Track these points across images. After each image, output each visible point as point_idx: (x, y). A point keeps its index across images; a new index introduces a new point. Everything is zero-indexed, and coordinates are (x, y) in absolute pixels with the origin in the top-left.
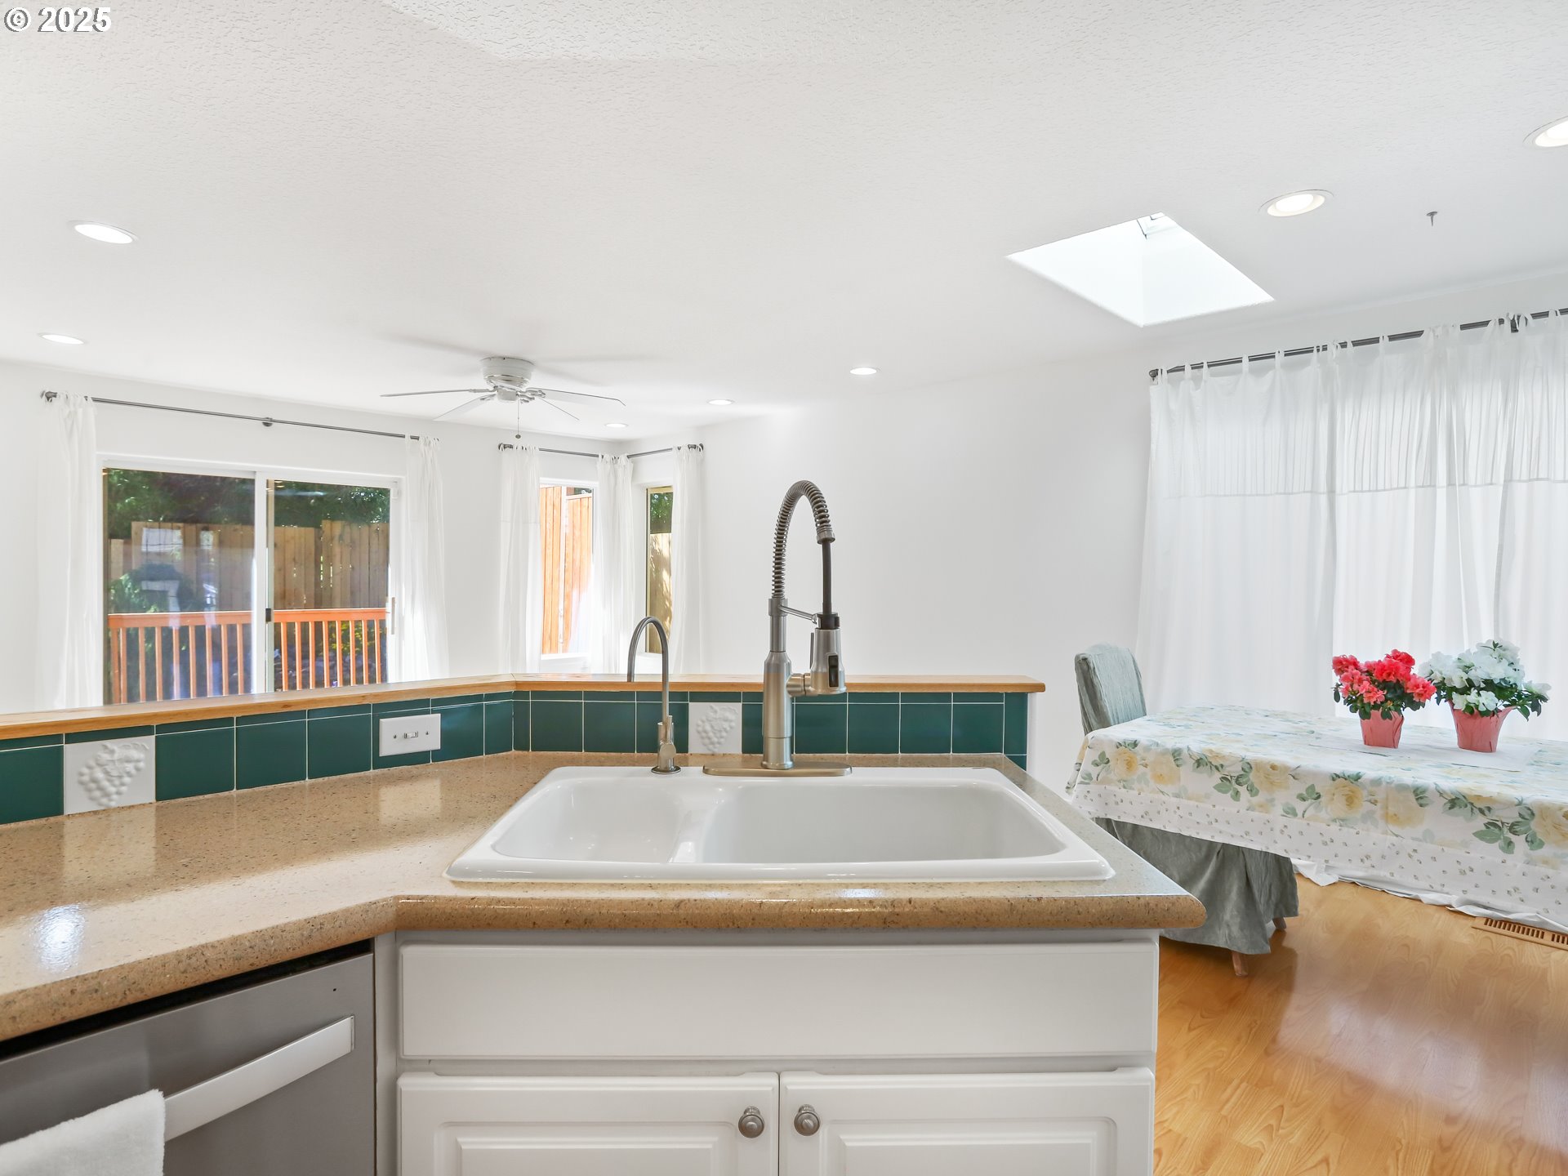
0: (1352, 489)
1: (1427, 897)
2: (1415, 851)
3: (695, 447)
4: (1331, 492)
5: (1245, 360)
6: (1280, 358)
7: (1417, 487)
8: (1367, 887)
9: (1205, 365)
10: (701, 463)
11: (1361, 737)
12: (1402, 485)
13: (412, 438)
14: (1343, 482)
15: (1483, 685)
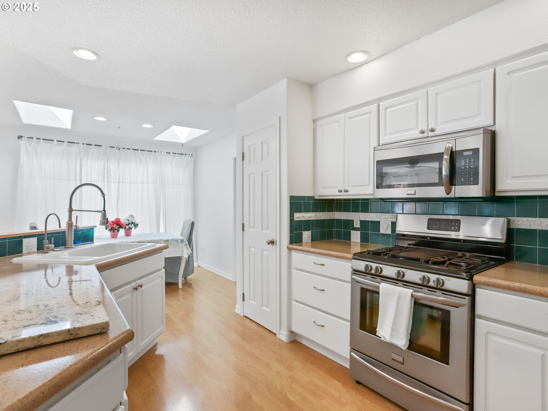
4: (81, 181)
9: (41, 139)
15: (131, 223)
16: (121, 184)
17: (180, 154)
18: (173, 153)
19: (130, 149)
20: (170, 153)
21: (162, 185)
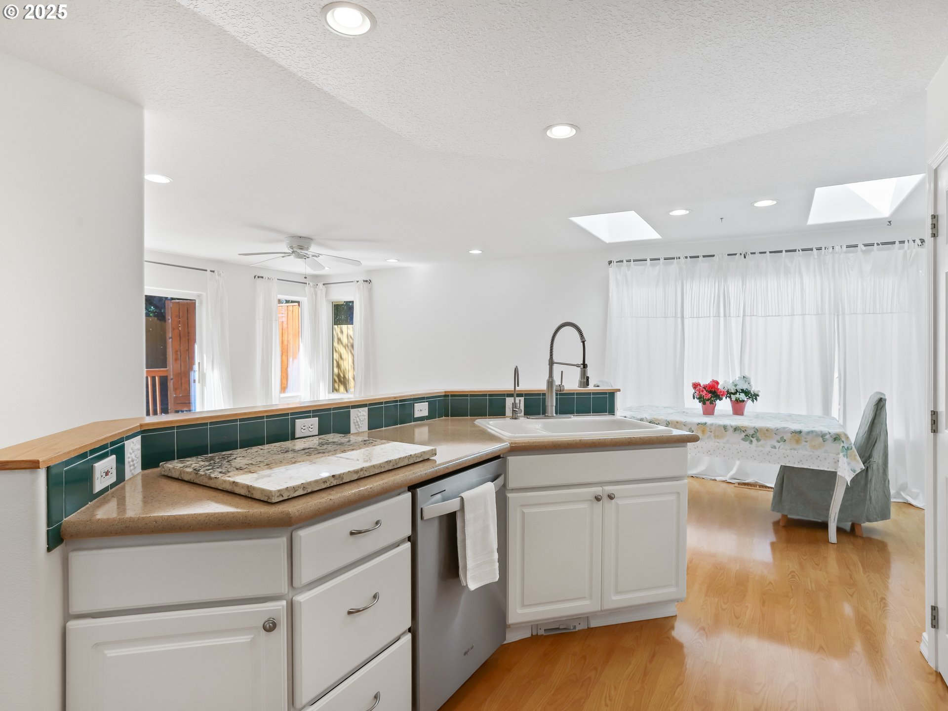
0: (690, 316)
1: (718, 478)
2: (724, 447)
3: (367, 281)
4: (683, 317)
5: (648, 260)
6: (662, 260)
7: (714, 317)
8: (697, 477)
9: (632, 261)
10: (370, 290)
11: (702, 413)
12: (708, 315)
13: (211, 271)
14: (687, 314)
15: (741, 391)
16: (748, 319)
17: (883, 244)
18: (866, 245)
19: (765, 253)
20: (856, 246)
21: (838, 315)
